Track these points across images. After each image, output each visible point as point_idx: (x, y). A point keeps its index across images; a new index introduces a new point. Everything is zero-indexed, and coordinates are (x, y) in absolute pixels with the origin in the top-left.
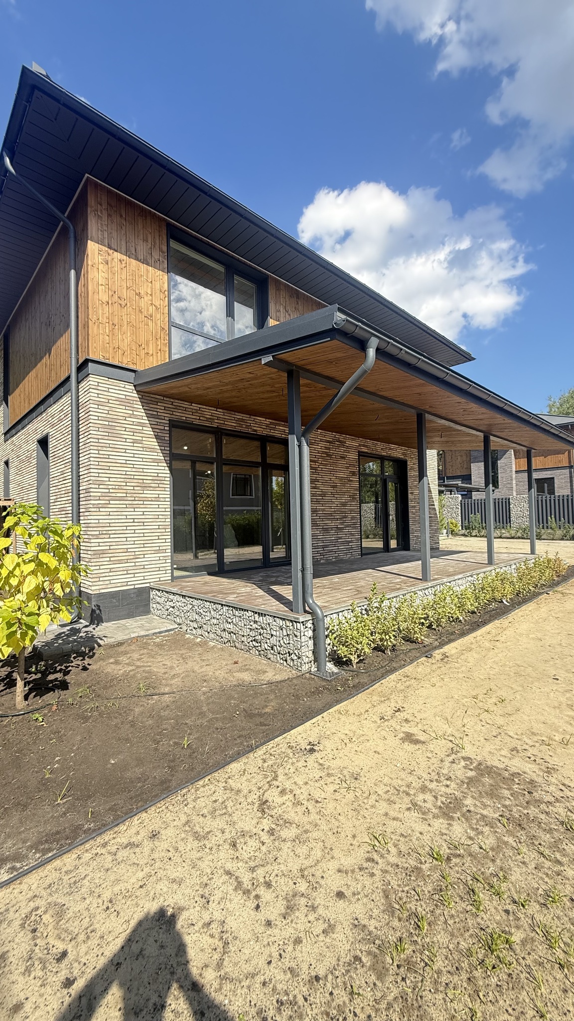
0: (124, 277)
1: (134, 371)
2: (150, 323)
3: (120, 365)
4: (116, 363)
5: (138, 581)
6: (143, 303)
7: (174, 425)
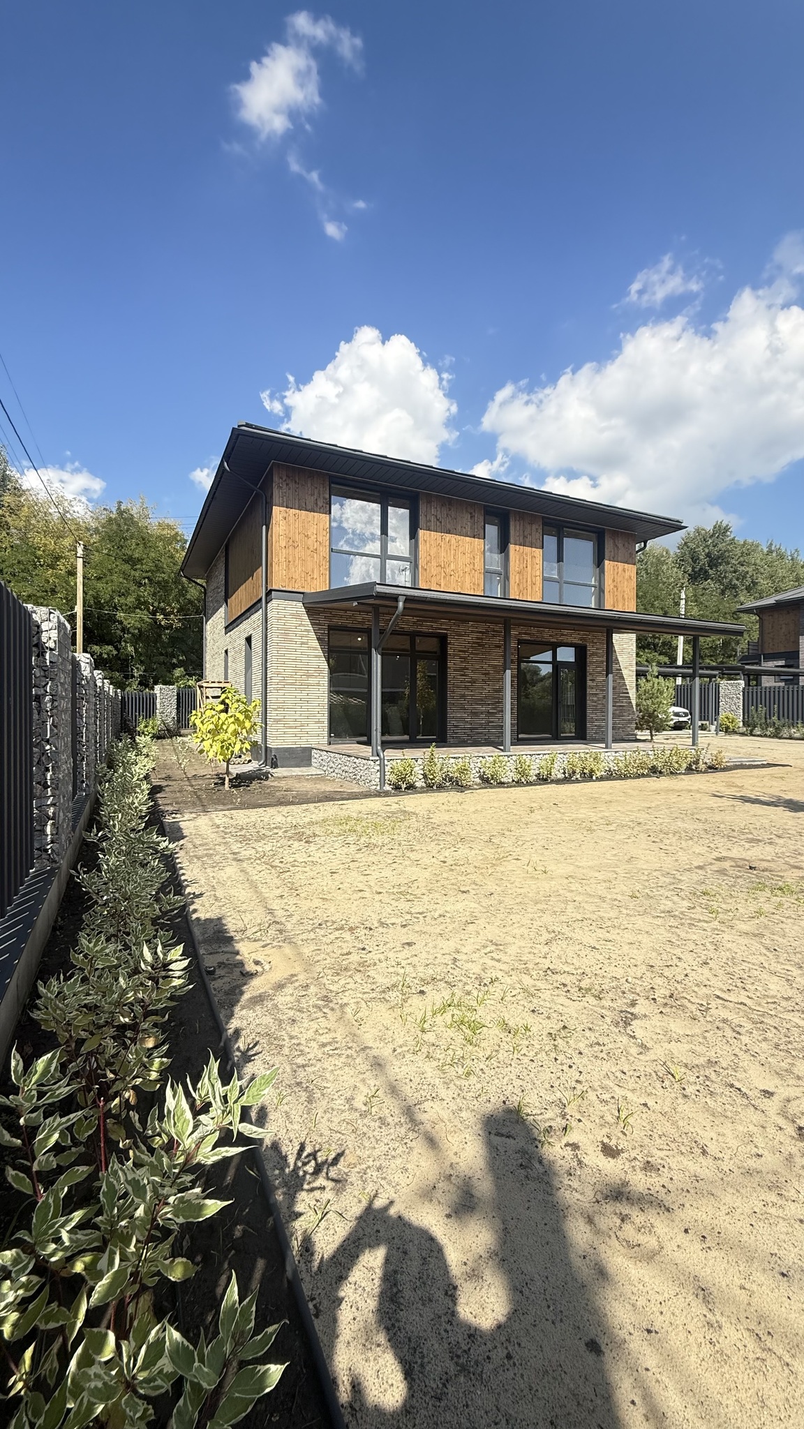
0: (297, 526)
1: (303, 593)
2: (315, 555)
3: (293, 590)
4: (290, 589)
5: (303, 743)
6: (310, 542)
7: (330, 628)
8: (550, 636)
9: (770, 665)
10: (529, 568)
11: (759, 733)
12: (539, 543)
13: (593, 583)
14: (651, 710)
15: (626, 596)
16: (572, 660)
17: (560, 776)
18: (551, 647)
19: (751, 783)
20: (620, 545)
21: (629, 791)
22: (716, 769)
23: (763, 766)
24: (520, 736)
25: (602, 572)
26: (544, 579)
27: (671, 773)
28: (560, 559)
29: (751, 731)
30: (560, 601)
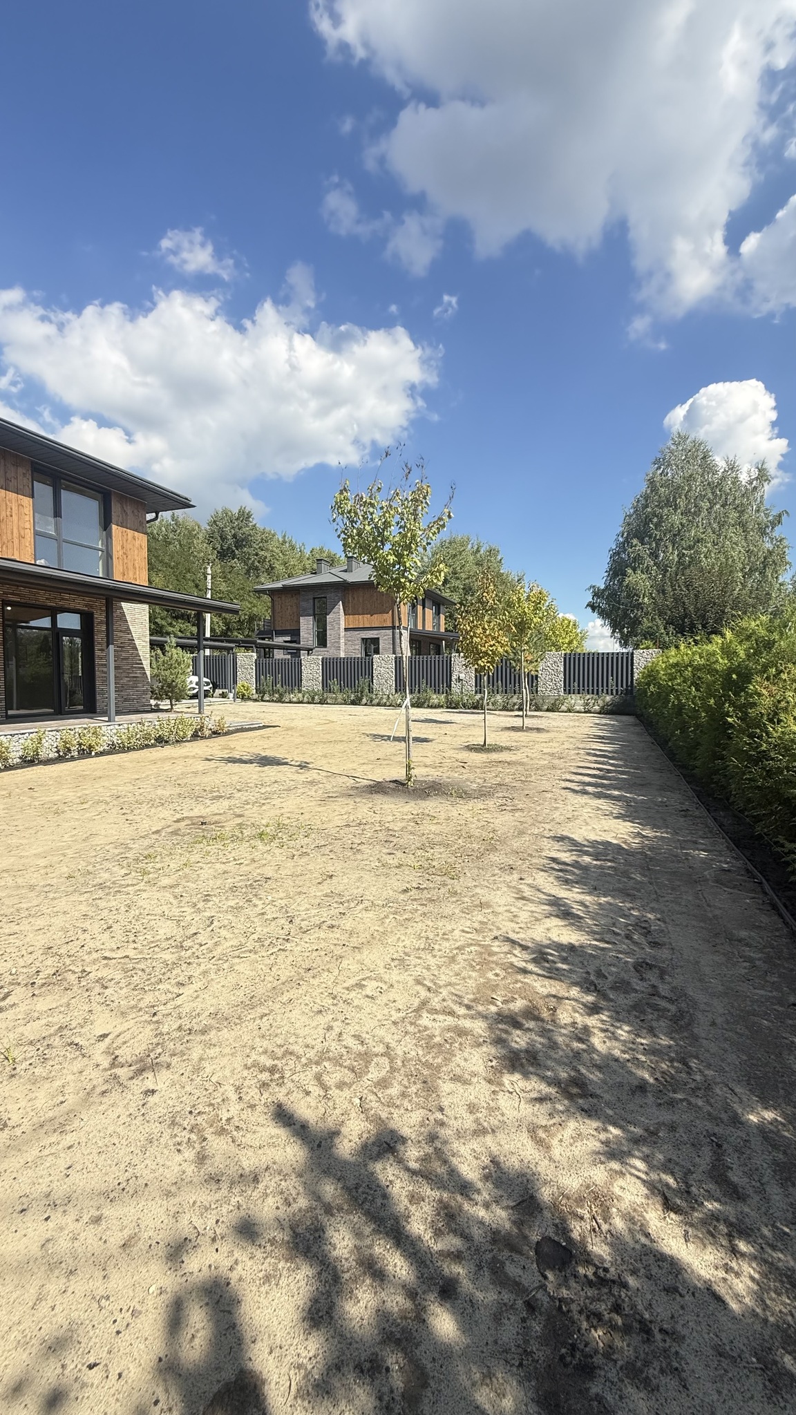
8: (47, 599)
9: (279, 640)
10: (15, 517)
11: (268, 699)
12: (28, 491)
13: (100, 547)
14: (169, 680)
15: (137, 566)
16: (79, 628)
17: (53, 755)
18: (49, 612)
19: (243, 745)
20: (129, 512)
21: (126, 764)
22: (219, 733)
23: (260, 728)
24: (10, 712)
25: (109, 536)
26: (36, 534)
27: (177, 741)
28: (57, 513)
29: (262, 697)
30: (59, 565)
